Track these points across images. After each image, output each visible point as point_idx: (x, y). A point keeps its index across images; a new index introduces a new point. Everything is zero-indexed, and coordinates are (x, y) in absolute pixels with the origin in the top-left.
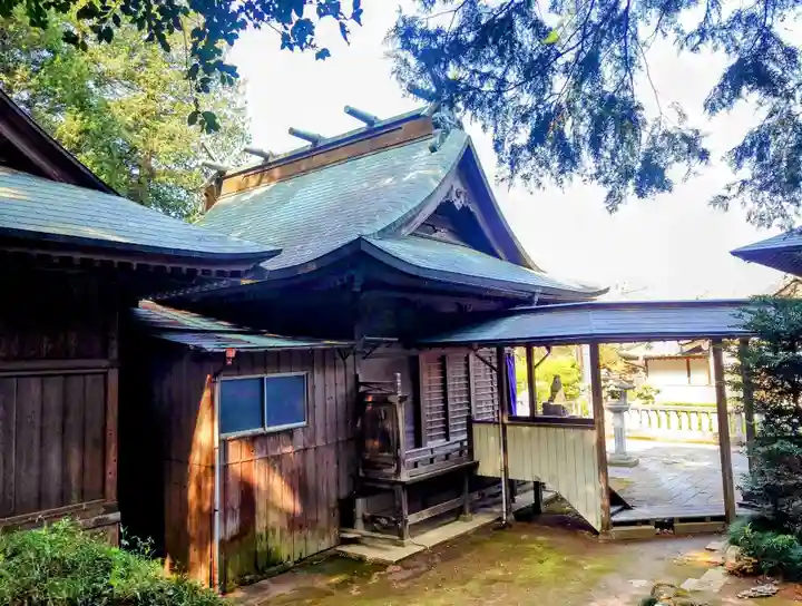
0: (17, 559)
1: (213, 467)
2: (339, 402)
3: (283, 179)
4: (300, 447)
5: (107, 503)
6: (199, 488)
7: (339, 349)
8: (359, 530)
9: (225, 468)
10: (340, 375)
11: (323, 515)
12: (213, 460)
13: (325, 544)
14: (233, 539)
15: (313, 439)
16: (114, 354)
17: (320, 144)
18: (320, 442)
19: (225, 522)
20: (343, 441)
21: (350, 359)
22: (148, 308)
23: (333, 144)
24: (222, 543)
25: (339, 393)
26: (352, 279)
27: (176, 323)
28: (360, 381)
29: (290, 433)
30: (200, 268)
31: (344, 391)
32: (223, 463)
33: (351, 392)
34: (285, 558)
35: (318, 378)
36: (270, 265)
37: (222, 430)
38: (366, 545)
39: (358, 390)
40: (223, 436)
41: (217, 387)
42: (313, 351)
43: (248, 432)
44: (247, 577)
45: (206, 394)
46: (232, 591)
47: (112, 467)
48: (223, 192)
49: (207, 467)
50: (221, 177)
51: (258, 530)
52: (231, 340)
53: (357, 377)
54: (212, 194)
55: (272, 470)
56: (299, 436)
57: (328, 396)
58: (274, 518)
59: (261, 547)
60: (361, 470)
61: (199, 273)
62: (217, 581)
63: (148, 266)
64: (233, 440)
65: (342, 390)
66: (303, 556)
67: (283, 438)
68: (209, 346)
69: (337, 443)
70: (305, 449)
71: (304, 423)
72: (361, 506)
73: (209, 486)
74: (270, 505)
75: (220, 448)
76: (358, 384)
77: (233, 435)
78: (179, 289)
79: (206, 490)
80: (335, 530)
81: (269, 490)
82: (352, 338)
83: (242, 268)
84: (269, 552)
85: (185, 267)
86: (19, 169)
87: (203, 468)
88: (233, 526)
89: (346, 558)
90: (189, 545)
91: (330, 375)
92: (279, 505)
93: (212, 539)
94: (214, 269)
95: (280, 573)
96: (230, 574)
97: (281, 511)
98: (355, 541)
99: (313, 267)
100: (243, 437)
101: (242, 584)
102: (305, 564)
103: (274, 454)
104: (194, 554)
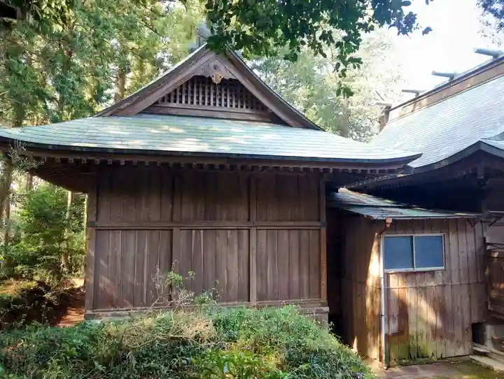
0: (269, 320)
1: (380, 289)
2: (470, 255)
3: (429, 105)
4: (441, 283)
5: (322, 301)
6: (372, 300)
7: (468, 220)
8: (488, 347)
9: (388, 291)
10: (470, 237)
11: (458, 332)
12: (380, 284)
13: (461, 352)
14: (394, 335)
15: (450, 279)
16: (324, 218)
17: (455, 78)
18: (455, 282)
19: (388, 323)
20: (473, 283)
21: (478, 226)
22: (344, 193)
23: (465, 76)
24: (387, 336)
25: (469, 249)
26: (475, 170)
27: (359, 201)
28: (488, 242)
29: (432, 273)
30: (369, 169)
31: (474, 248)
32: (386, 287)
33: (480, 250)
34: (430, 355)
35: (453, 238)
36: (414, 164)
37: (386, 267)
38: (494, 359)
39: (485, 248)
40: (386, 271)
41: (382, 241)
42: (448, 220)
43: (403, 270)
44: (404, 361)
45: (375, 244)
46: (394, 366)
47: (324, 282)
48: (390, 119)
49: (376, 288)
50: (388, 110)
51: (410, 333)
52: (391, 212)
53: (484, 239)
54: (383, 121)
55: (419, 295)
56: (439, 276)
57: (460, 250)
58: (421, 327)
59: (413, 343)
60: (489, 306)
61: (369, 173)
62: (384, 358)
63: (338, 170)
64: (392, 274)
65: (472, 248)
66: (444, 356)
67: (428, 276)
68: (376, 215)
69: (469, 284)
70: (444, 286)
71: (443, 268)
72: (489, 331)
73: (378, 300)
74: (419, 318)
75: (384, 278)
76: (485, 244)
77: (393, 271)
78: (359, 182)
79: (376, 302)
80: (468, 344)
81: (418, 309)
82: (480, 211)
83: (395, 168)
84: (418, 348)
85: (360, 169)
86: (275, 124)
87: (374, 289)
88: (394, 327)
89: (478, 365)
90: (367, 333)
91: (462, 236)
92: (425, 318)
93: (380, 332)
94: (378, 169)
95: (427, 363)
96: (393, 356)
97: (427, 323)
98: (484, 354)
99: (446, 163)
100: (400, 273)
101: (401, 365)
102: (445, 362)
103: (421, 285)
104: (370, 339)
